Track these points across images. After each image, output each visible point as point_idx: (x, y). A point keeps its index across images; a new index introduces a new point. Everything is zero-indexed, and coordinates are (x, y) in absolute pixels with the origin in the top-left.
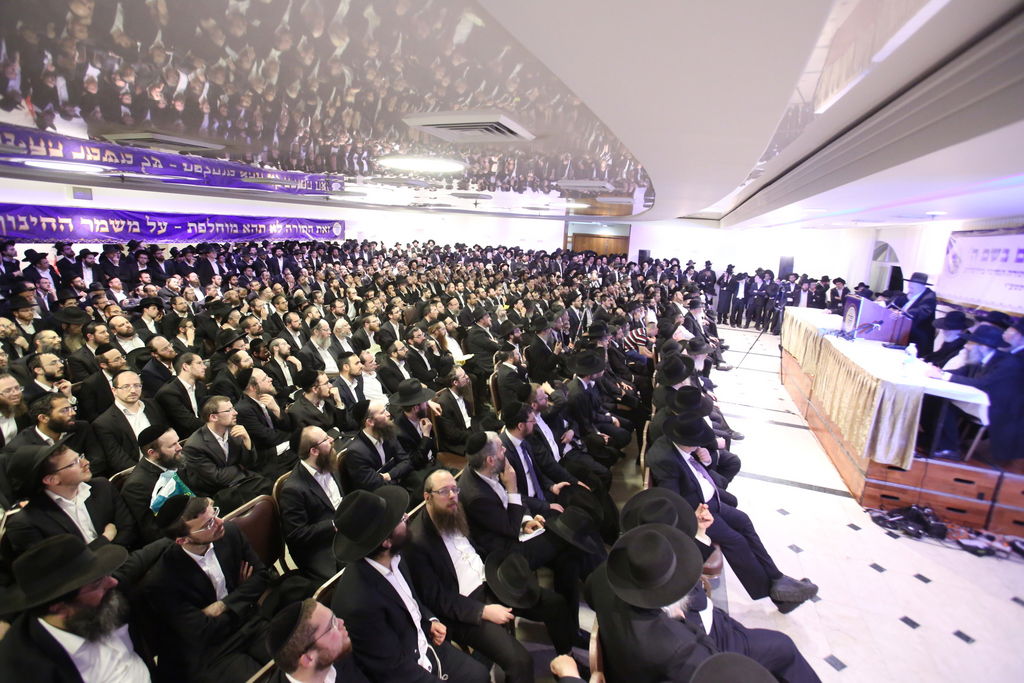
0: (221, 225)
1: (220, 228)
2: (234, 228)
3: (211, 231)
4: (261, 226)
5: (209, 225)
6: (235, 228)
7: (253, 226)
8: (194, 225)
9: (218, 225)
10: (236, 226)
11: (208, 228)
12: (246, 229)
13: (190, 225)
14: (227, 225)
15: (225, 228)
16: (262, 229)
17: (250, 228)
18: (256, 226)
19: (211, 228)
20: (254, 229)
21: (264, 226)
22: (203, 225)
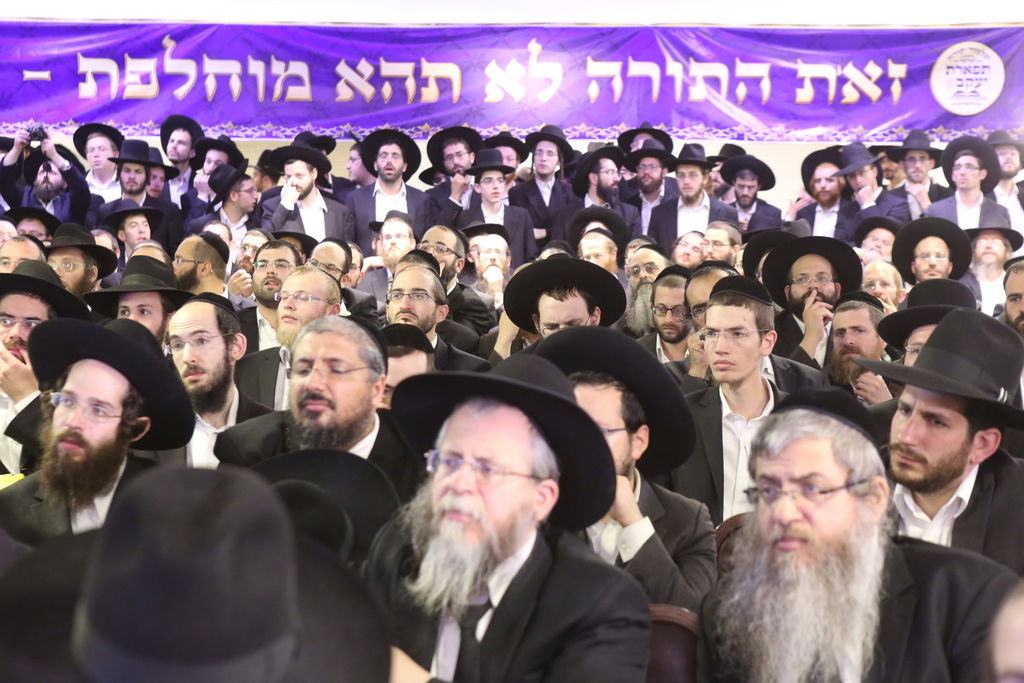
0: (232, 67)
1: (223, 80)
2: (294, 79)
3: (181, 92)
4: (431, 70)
5: (172, 66)
6: (296, 80)
7: (389, 69)
8: (108, 66)
9: (213, 67)
10: (300, 68)
11: (167, 81)
12: (353, 80)
13: (87, 65)
14: (256, 68)
15: (248, 80)
16: (444, 84)
17: (376, 80)
18: (404, 69)
19: (180, 78)
20: (398, 82)
21: (450, 70)
22: (148, 65)
